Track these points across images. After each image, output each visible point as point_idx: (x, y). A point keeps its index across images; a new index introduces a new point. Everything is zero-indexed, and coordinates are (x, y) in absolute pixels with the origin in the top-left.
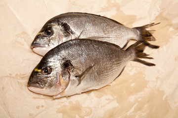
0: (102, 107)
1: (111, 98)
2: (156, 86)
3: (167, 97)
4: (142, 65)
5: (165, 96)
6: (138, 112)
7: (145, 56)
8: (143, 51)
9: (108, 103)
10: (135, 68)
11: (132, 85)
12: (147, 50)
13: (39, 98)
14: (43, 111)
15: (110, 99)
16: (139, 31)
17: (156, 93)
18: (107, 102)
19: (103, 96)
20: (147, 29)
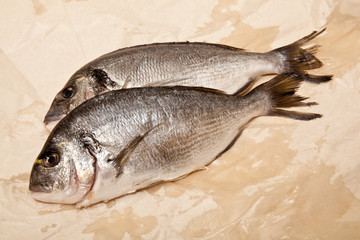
0: (180, 213)
1: (201, 193)
2: (315, 158)
3: (341, 176)
4: (289, 121)
5: (337, 175)
6: (268, 215)
7: (299, 101)
8: (293, 93)
9: (195, 205)
10: (267, 129)
11: (256, 165)
12: (304, 89)
13: (51, 212)
14: (54, 233)
15: (198, 197)
16: (284, 54)
17: (315, 172)
18: (193, 201)
19: (183, 192)
20: (304, 48)
